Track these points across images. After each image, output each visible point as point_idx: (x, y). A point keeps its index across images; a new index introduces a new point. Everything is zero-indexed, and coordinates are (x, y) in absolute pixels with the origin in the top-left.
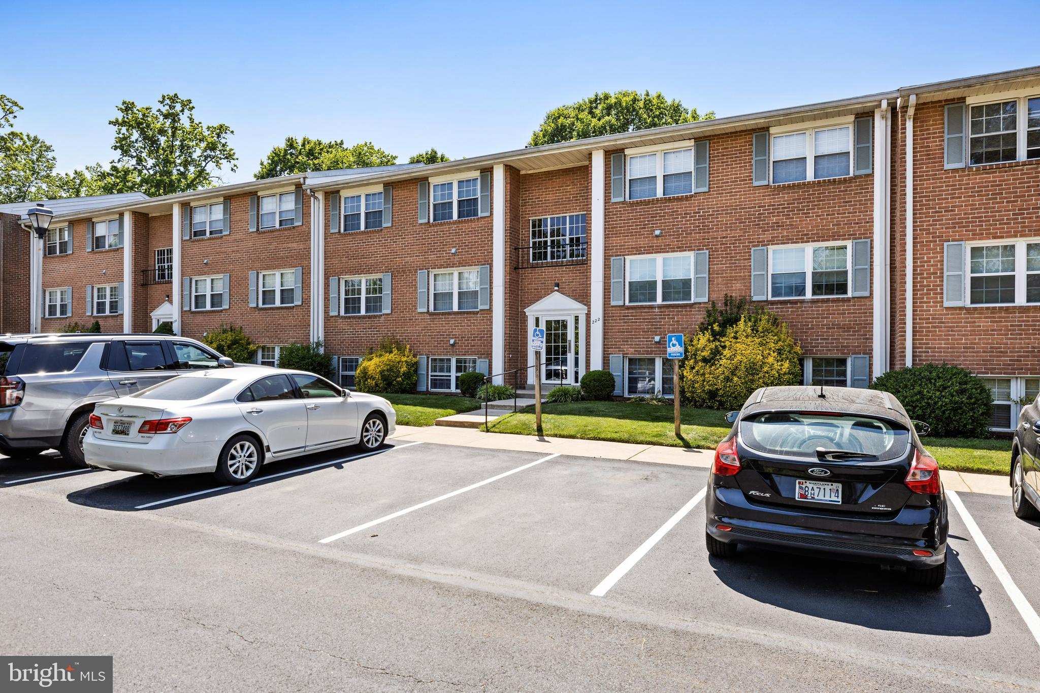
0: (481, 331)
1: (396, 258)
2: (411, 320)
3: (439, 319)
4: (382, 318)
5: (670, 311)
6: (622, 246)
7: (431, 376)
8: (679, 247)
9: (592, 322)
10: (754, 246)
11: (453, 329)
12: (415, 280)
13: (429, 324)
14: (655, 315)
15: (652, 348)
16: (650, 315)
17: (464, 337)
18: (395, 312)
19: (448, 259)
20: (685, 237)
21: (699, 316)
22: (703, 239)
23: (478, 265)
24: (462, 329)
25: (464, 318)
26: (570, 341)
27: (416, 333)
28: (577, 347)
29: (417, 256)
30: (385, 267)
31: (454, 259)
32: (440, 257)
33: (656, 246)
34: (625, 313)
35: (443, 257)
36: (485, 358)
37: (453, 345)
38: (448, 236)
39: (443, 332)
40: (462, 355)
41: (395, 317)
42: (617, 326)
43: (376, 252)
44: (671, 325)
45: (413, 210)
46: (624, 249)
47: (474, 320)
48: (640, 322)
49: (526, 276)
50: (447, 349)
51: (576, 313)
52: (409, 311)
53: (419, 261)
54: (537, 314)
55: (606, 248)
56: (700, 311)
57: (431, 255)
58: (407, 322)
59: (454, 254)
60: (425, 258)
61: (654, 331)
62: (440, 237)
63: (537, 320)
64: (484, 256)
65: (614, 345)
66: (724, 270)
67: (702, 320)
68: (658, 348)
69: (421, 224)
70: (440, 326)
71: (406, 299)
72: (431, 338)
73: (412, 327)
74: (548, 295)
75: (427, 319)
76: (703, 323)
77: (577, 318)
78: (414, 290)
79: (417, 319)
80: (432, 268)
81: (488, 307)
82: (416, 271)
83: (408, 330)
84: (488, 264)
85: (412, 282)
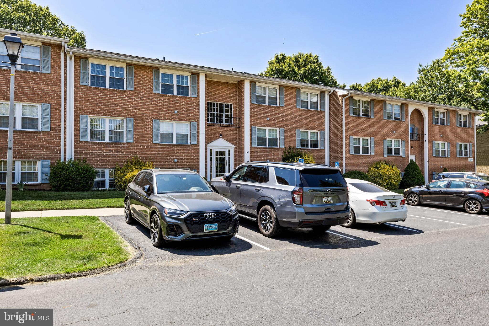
0: (192, 155)
1: (137, 110)
2: (148, 147)
4: (126, 145)
5: (272, 150)
6: (255, 122)
8: (275, 126)
9: (245, 153)
10: (297, 129)
11: (176, 154)
12: (151, 124)
13: (160, 150)
14: (267, 152)
16: (265, 151)
17: (182, 158)
18: (136, 142)
19: (173, 116)
20: (277, 122)
22: (282, 124)
23: (190, 121)
24: (181, 154)
25: (182, 148)
26: (227, 161)
27: (152, 155)
28: (229, 164)
29: (152, 111)
30: (128, 114)
31: (176, 116)
32: (167, 114)
33: (267, 124)
34: (257, 150)
36: (194, 169)
37: (176, 162)
38: (172, 103)
39: (169, 155)
40: (181, 167)
41: (136, 145)
42: (254, 155)
43: (121, 104)
44: (272, 156)
45: (149, 84)
47: (187, 149)
48: (263, 154)
51: (229, 148)
52: (146, 142)
53: (153, 114)
54: (211, 148)
55: (250, 122)
56: (281, 151)
57: (161, 112)
58: (145, 148)
59: (176, 114)
60: (157, 113)
61: (267, 158)
62: (167, 103)
63: (211, 150)
64: (194, 117)
66: (288, 136)
69: (155, 93)
70: (167, 152)
71: (144, 135)
72: (162, 158)
73: (149, 152)
74: (217, 139)
75: (159, 147)
76: (282, 156)
77: (229, 151)
78: (150, 130)
79: (152, 147)
80: (162, 119)
81: (196, 143)
82: (151, 120)
83: (145, 153)
84: (195, 122)
85: (149, 126)
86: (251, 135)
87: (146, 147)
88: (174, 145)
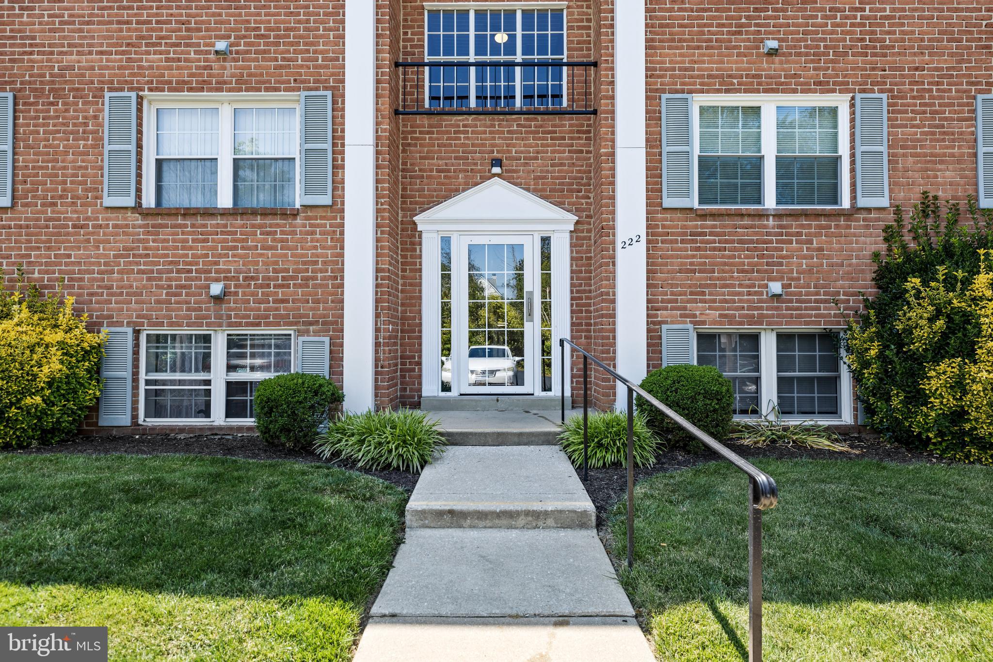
0: (304, 263)
1: (32, 53)
2: (82, 227)
3: (174, 226)
5: (802, 226)
6: (686, 69)
7: (148, 382)
8: (820, 83)
9: (619, 245)
10: (981, 92)
11: (220, 256)
12: (96, 117)
13: (139, 241)
14: (768, 234)
15: (761, 308)
16: (756, 234)
17: (252, 278)
18: (24, 204)
19: (205, 68)
20: (832, 61)
21: (868, 240)
22: (873, 69)
23: (299, 89)
24: (246, 256)
25: (253, 226)
26: (531, 293)
27: (99, 264)
28: (546, 308)
29: (101, 53)
31: (224, 68)
32: (179, 60)
33: (768, 77)
34: (696, 227)
35: (186, 60)
36: (316, 333)
37: (218, 299)
38: (203, 8)
39: (186, 264)
40: (248, 324)
41: (25, 219)
42: (677, 257)
44: (805, 257)
46: (691, 77)
47: (282, 233)
48: (735, 249)
49: (417, 139)
50: (200, 309)
51: (545, 229)
52: (74, 204)
53: (107, 68)
54: (446, 230)
55: (650, 73)
56: (867, 227)
57: (148, 53)
58: (68, 234)
59: (221, 56)
60: (129, 60)
61: (766, 271)
62: (179, 8)
63: (446, 241)
64: (315, 67)
65: (669, 301)
66: (919, 140)
67: (873, 248)
68: (777, 309)
70: (177, 248)
71: (64, 168)
72: (149, 279)
73: (85, 249)
74: (477, 184)
75: (134, 226)
76: (876, 256)
77: (546, 241)
78: (93, 147)
79: (100, 226)
80: (150, 90)
81: (327, 200)
82: (98, 94)
83: (69, 256)
84: (326, 88)
85: (86, 124)
86: (653, 142)
87: (74, 226)
88: (210, 213)
